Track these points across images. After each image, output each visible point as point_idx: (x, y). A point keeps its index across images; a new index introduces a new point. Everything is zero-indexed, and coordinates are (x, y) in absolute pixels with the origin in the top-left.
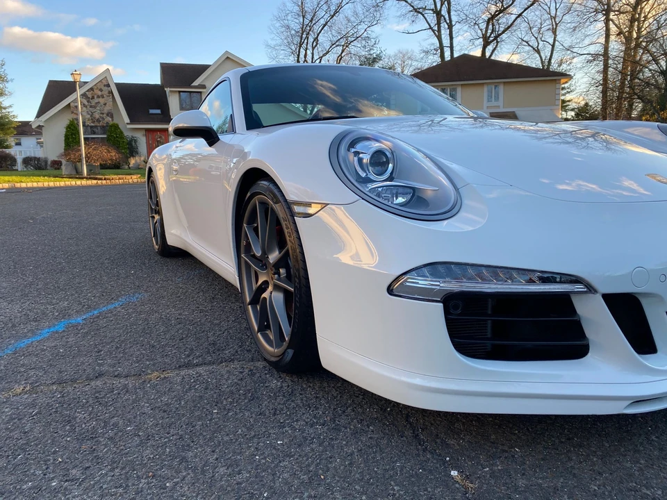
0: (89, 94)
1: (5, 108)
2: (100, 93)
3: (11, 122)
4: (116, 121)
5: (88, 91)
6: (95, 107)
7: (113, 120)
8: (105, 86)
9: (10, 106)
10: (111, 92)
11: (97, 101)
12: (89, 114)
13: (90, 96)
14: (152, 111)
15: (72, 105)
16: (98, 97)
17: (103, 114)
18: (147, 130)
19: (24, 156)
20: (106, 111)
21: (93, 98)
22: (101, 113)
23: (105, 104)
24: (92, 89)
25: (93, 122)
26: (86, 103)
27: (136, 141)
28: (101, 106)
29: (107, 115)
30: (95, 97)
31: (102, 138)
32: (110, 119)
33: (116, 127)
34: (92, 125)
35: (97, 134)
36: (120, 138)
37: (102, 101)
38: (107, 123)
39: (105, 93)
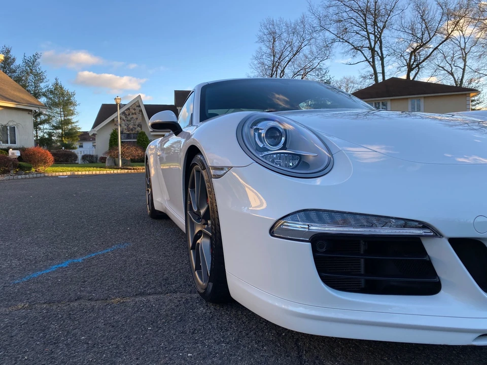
1: (73, 123)
2: (134, 111)
3: (77, 132)
4: (143, 130)
5: (126, 110)
6: (130, 121)
7: (141, 129)
8: (137, 106)
9: (77, 122)
10: (141, 111)
11: (131, 117)
12: (126, 125)
13: (127, 114)
15: (115, 119)
16: (133, 114)
17: (135, 125)
19: (83, 154)
20: (137, 123)
21: (129, 115)
22: (134, 125)
23: (137, 119)
24: (129, 109)
25: (129, 131)
26: (124, 118)
28: (134, 120)
29: (138, 126)
30: (131, 114)
31: (134, 141)
32: (140, 129)
33: (143, 134)
34: (128, 132)
35: (131, 139)
36: (146, 141)
37: (135, 116)
38: (138, 131)
39: (137, 111)
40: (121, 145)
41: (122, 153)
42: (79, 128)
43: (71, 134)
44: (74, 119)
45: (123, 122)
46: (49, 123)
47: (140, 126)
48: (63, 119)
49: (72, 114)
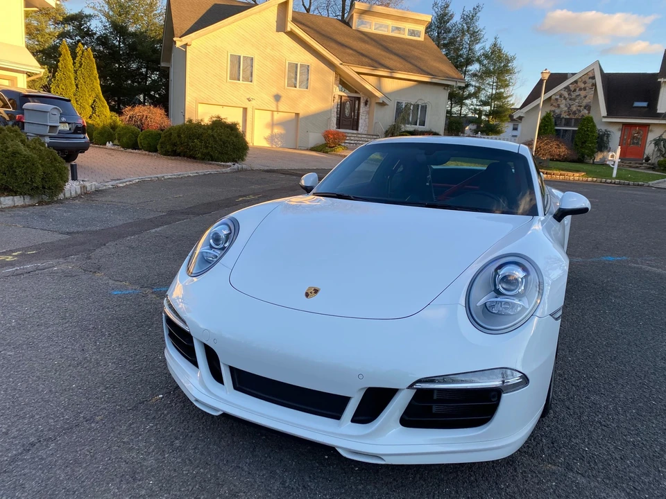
0: (572, 88)
2: (582, 86)
4: (591, 115)
5: (572, 84)
6: (574, 100)
7: (589, 113)
8: (590, 78)
10: (594, 85)
11: (577, 94)
12: (566, 106)
13: (572, 89)
14: (637, 104)
15: (554, 97)
16: (580, 89)
17: (581, 106)
18: (625, 125)
20: (584, 104)
21: (575, 90)
22: (579, 106)
23: (585, 97)
24: (576, 82)
25: (570, 114)
26: (567, 96)
27: (608, 136)
28: (581, 98)
29: (585, 108)
30: (578, 89)
31: (573, 130)
32: (587, 112)
33: (590, 120)
34: (568, 117)
35: (570, 126)
36: (591, 132)
37: (583, 93)
38: (583, 116)
39: (589, 85)
41: (537, 148)
42: (513, 104)
43: (497, 113)
44: (506, 91)
45: (564, 101)
46: (477, 98)
47: (588, 107)
48: (494, 92)
49: (507, 86)
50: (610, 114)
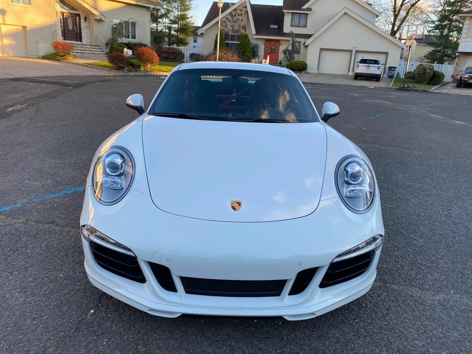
0: (233, 13)
1: (189, 18)
2: (240, 12)
3: (190, 27)
4: (247, 33)
5: (233, 11)
6: (235, 22)
7: (245, 31)
8: (244, 7)
9: (191, 17)
10: (247, 12)
11: (237, 18)
12: (231, 27)
14: (272, 26)
15: (223, 20)
16: (239, 15)
17: (240, 27)
18: (267, 40)
19: (191, 52)
20: (242, 25)
21: (235, 16)
23: (242, 20)
24: (235, 9)
25: (233, 32)
26: (231, 19)
27: (258, 47)
28: (240, 21)
29: (243, 28)
30: (237, 15)
31: (237, 44)
32: (244, 31)
33: (246, 37)
34: (233, 34)
35: (234, 41)
36: (248, 45)
37: (240, 18)
38: (242, 33)
39: (243, 12)
40: (220, 49)
41: (219, 57)
42: (193, 23)
43: (183, 29)
44: (189, 13)
45: (229, 23)
46: (167, 17)
47: (244, 28)
48: (179, 14)
49: (188, 9)
50: (258, 33)
